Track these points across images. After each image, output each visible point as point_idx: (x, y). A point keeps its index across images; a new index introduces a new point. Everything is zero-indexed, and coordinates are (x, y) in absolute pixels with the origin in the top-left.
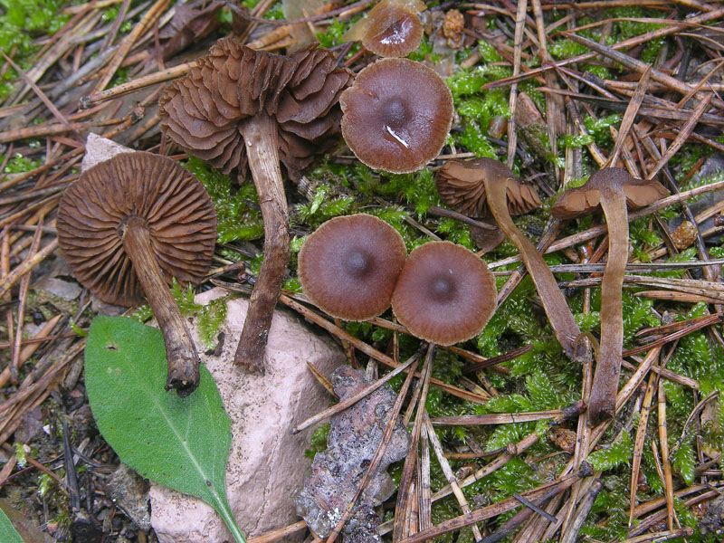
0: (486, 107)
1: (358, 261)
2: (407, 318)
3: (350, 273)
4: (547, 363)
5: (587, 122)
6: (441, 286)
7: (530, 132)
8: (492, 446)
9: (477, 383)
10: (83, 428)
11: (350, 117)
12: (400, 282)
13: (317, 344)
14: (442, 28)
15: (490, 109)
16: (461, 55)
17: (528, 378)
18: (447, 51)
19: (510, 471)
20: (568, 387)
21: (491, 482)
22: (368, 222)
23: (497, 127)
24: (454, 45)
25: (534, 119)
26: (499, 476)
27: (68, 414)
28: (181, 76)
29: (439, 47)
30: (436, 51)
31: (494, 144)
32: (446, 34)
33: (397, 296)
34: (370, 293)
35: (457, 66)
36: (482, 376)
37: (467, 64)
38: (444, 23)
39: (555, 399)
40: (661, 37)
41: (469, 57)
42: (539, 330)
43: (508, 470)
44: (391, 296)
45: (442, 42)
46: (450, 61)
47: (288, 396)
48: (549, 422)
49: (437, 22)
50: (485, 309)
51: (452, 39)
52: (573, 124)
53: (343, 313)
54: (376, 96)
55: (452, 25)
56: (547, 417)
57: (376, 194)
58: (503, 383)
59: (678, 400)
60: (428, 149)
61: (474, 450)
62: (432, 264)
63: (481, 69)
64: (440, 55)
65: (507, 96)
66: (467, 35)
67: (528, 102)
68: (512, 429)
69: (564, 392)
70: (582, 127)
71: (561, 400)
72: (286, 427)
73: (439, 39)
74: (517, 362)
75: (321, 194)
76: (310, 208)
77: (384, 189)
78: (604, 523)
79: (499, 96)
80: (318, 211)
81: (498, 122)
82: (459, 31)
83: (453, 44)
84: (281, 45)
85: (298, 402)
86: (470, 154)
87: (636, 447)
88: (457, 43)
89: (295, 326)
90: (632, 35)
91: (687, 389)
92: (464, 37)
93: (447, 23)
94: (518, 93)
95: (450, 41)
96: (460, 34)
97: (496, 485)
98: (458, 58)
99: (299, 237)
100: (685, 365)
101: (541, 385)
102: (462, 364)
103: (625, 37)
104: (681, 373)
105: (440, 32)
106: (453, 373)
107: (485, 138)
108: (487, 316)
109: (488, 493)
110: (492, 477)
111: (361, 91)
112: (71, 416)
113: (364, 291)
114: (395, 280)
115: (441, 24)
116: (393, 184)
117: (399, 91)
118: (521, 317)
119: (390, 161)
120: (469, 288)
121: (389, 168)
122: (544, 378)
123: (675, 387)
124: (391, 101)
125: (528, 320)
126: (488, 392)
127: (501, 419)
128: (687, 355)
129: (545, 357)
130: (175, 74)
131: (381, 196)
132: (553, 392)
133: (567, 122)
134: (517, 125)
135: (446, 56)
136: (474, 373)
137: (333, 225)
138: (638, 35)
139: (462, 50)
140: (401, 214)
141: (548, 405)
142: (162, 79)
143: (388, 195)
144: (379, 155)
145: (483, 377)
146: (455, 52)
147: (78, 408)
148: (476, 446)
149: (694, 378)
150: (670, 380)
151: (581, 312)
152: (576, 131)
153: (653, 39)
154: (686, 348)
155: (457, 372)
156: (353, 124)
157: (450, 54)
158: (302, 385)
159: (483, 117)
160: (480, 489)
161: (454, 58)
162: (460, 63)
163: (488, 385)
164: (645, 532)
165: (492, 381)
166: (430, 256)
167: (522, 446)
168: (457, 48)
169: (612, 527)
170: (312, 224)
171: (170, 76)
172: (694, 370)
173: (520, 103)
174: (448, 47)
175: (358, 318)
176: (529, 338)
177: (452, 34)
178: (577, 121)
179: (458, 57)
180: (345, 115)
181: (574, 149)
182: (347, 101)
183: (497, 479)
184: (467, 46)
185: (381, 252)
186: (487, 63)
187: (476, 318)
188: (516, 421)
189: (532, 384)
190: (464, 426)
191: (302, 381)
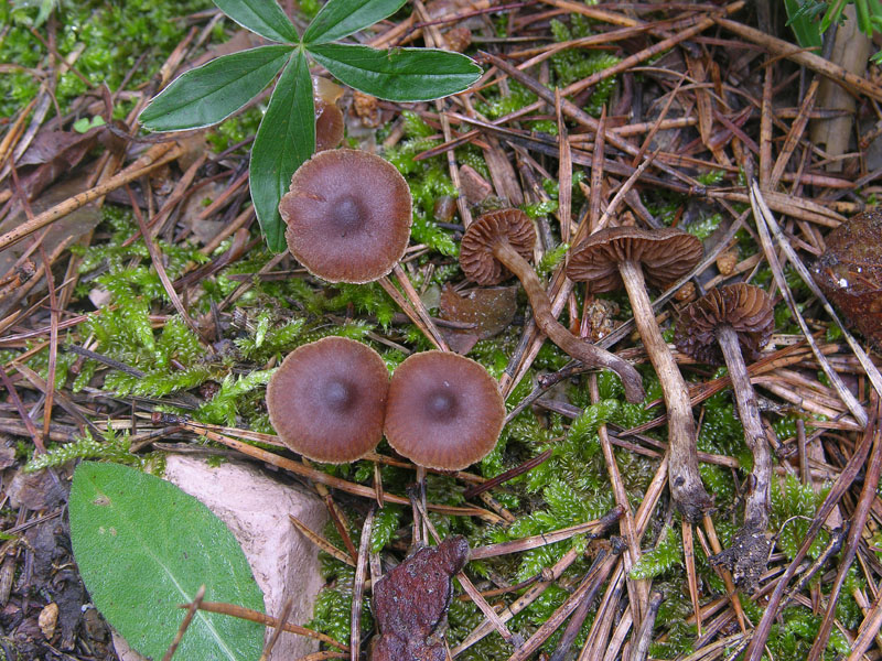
0: (427, 189)
1: (338, 392)
2: (407, 448)
3: (331, 407)
4: (563, 470)
5: (547, 186)
6: (441, 403)
7: (485, 208)
8: (523, 576)
9: (483, 507)
10: (29, 649)
11: (296, 227)
12: (390, 408)
13: (293, 496)
14: (353, 107)
15: (433, 191)
16: (381, 134)
17: (546, 490)
18: (365, 132)
19: (548, 601)
20: (593, 492)
21: (526, 617)
22: (339, 345)
23: (444, 210)
24: (372, 124)
25: (486, 193)
26: (535, 610)
27: (7, 635)
28: (70, 213)
29: (353, 128)
30: (352, 134)
31: (446, 230)
32: (360, 113)
33: (390, 424)
34: (358, 428)
35: (379, 147)
36: (488, 498)
37: (390, 142)
38: (354, 101)
39: (582, 508)
40: (610, 77)
41: (390, 135)
42: (546, 433)
43: (545, 599)
44: (383, 426)
45: (356, 123)
46: (370, 143)
47: (275, 562)
48: (588, 536)
49: (345, 101)
50: (495, 420)
51: (368, 116)
52: (531, 190)
53: (332, 456)
54: (321, 199)
55: (366, 101)
56: (584, 531)
57: (326, 311)
58: (516, 502)
59: (717, 484)
60: (393, 249)
61: (499, 584)
62: (423, 379)
63: (408, 145)
64: (357, 138)
65: (447, 170)
66: (382, 109)
67: (474, 175)
68: (542, 553)
69: (587, 499)
70: (543, 193)
71: (589, 508)
72: (280, 599)
73: (351, 120)
74: (534, 475)
75: (264, 322)
76: (253, 342)
77: (334, 303)
78: (664, 638)
79: (438, 173)
80: (264, 342)
81: (445, 205)
82: (374, 107)
83: (371, 122)
84: (170, 157)
85: (287, 567)
86: (422, 246)
87: (685, 546)
88: (373, 120)
89: (261, 479)
90: (574, 79)
91: (724, 468)
92: (380, 112)
93: (359, 99)
94: (459, 166)
95: (366, 120)
96: (375, 110)
97: (534, 619)
98: (380, 139)
99: (244, 376)
100: (715, 442)
101: (563, 496)
102: (464, 489)
103: (567, 82)
104: (712, 452)
105: (351, 111)
106: (455, 500)
107: (434, 225)
108: (499, 427)
109: (525, 630)
110: (526, 611)
111: (303, 195)
112: (12, 637)
113: (350, 426)
114: (384, 407)
115: (350, 101)
116: (345, 295)
117: (346, 188)
118: (522, 423)
119: (351, 270)
120: (472, 398)
121: (353, 278)
122: (563, 486)
123: (712, 469)
124: (341, 200)
125: (531, 424)
126: (500, 514)
127: (532, 543)
128: (715, 431)
129: (560, 462)
130: (63, 212)
131: (331, 312)
132: (577, 500)
133: (522, 190)
134: (469, 203)
135: (364, 139)
136: (478, 497)
137: (300, 356)
138: (583, 78)
139: (382, 127)
140: (363, 328)
141: (575, 516)
142: (49, 220)
143: (340, 310)
144: (338, 266)
145: (490, 499)
146: (375, 131)
147: (18, 625)
148: (500, 579)
149: (729, 454)
150: (706, 463)
151: (589, 404)
152: (536, 199)
153: (600, 80)
154: (712, 422)
155: (459, 498)
156: (300, 234)
157: (369, 135)
158: (287, 547)
159: (425, 200)
160: (515, 627)
161: (375, 139)
162: (381, 144)
163: (497, 507)
164: (714, 639)
165: (500, 501)
166: (419, 372)
167: (558, 569)
168: (375, 127)
169: (675, 642)
170: (257, 358)
171: (57, 215)
172: (726, 446)
173: (464, 177)
174: (364, 126)
175: (349, 458)
176: (537, 444)
177: (367, 111)
178: (536, 187)
179: (377, 136)
180: (289, 226)
181: (538, 219)
182: (289, 210)
183: (532, 612)
184: (386, 123)
185: (363, 377)
186: (414, 136)
187: (487, 432)
188: (549, 542)
189: (551, 496)
190: (485, 560)
191: (287, 541)
